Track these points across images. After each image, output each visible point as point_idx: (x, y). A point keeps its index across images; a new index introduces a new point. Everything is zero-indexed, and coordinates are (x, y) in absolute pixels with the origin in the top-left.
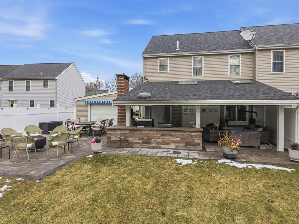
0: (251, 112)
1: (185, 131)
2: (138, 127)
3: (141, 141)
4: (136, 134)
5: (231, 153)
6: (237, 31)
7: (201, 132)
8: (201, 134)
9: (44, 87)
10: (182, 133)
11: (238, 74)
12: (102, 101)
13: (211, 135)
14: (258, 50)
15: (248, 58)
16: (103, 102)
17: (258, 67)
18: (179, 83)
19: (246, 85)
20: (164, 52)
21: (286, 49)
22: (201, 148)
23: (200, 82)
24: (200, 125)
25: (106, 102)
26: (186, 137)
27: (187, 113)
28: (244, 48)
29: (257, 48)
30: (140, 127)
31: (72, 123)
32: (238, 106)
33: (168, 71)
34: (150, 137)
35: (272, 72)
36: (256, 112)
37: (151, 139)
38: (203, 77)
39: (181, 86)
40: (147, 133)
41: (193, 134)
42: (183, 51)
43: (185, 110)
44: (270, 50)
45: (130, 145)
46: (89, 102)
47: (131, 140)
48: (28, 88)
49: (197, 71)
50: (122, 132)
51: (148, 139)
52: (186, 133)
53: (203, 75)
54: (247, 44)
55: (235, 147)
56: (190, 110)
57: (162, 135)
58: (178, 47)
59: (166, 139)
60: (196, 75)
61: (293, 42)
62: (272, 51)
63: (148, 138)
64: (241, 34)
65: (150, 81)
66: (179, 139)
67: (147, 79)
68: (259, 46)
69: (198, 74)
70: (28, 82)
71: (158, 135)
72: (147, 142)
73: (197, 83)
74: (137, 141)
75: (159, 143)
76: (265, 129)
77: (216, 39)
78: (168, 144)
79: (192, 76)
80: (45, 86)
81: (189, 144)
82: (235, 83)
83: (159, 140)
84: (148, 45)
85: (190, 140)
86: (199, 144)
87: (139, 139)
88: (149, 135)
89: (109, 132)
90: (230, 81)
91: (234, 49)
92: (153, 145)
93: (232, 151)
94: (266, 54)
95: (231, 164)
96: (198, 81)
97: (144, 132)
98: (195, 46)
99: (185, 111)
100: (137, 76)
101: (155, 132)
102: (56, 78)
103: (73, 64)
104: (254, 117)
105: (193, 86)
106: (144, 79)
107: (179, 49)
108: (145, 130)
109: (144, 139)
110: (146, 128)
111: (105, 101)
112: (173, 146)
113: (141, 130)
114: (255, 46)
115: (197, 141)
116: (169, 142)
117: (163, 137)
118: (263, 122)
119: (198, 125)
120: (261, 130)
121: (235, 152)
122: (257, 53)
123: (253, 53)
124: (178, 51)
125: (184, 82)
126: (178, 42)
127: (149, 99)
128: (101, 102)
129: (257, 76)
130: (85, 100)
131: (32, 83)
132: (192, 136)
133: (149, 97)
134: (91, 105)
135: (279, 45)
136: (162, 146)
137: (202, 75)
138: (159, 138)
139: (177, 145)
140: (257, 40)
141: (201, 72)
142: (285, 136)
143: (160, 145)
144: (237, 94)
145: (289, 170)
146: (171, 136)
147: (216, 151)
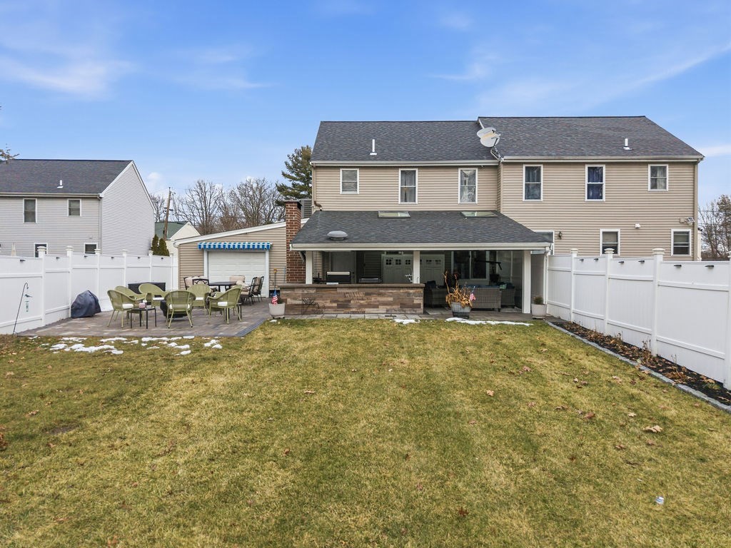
0: (493, 263)
1: (399, 288)
2: (328, 284)
3: (335, 305)
4: (326, 293)
5: (462, 311)
6: (472, 123)
7: (421, 288)
8: (422, 291)
9: (70, 214)
10: (395, 291)
11: (474, 200)
12: (234, 246)
13: (434, 296)
14: (504, 163)
15: (489, 175)
16: (236, 247)
17: (504, 190)
18: (381, 215)
19: (485, 220)
20: (349, 158)
21: (544, 164)
22: (422, 311)
23: (414, 214)
24: (419, 279)
25: (241, 247)
26: (401, 295)
27: (391, 266)
28: (483, 159)
29: (503, 160)
30: (331, 283)
31: (205, 281)
32: (472, 251)
33: (358, 193)
34: (349, 298)
35: (524, 200)
36: (499, 263)
37: (349, 301)
38: (418, 205)
39: (385, 221)
40: (343, 291)
41: (411, 291)
42: (383, 159)
43: (387, 260)
44: (522, 164)
45: (319, 310)
46: (207, 247)
47: (320, 303)
48: (30, 216)
49: (408, 195)
50: (306, 292)
51: (346, 301)
52: (402, 291)
53: (417, 202)
54: (487, 152)
55: (467, 302)
56: (397, 260)
57: (367, 294)
58: (373, 151)
59: (373, 299)
60: (406, 201)
61: (554, 154)
62: (524, 166)
63: (347, 299)
64: (479, 134)
65: (325, 208)
66: (391, 299)
67: (320, 206)
68: (505, 157)
69: (408, 199)
70: (30, 202)
71: (361, 295)
72: (344, 306)
73: (407, 215)
74: (328, 304)
75: (362, 306)
76: (509, 286)
77: (437, 136)
78: (376, 307)
79: (399, 203)
80: (72, 213)
81: (405, 307)
82: (468, 217)
83: (362, 302)
84: (316, 142)
85: (406, 301)
86: (418, 306)
87: (333, 301)
88: (347, 295)
89: (284, 292)
90: (461, 213)
91: (467, 159)
92: (354, 310)
93: (463, 308)
94: (515, 170)
95: (462, 322)
96: (409, 212)
97: (339, 290)
98: (403, 148)
99: (387, 264)
100: (252, 188)
101: (356, 290)
102: (101, 195)
103: (132, 163)
104: (497, 272)
105: (403, 220)
106: (313, 205)
107: (376, 154)
108: (341, 288)
109: (339, 301)
110: (342, 285)
111: (239, 246)
112: (382, 309)
113: (335, 288)
114: (499, 156)
115: (416, 302)
116: (377, 303)
117: (368, 297)
118: (509, 278)
119: (416, 279)
120: (503, 287)
121: (467, 310)
122: (502, 167)
123: (496, 168)
124: (375, 158)
125: (386, 212)
126: (374, 141)
127: (346, 241)
128: (232, 247)
129: (502, 205)
130: (199, 244)
131: (39, 206)
132: (409, 294)
133: (345, 239)
134: (208, 253)
135: (533, 157)
136: (367, 310)
137: (415, 201)
138: (363, 300)
139: (388, 307)
140: (502, 147)
141: (413, 198)
142: (531, 293)
143: (364, 309)
144: (471, 235)
145: (527, 325)
146: (380, 294)
147: (442, 315)
